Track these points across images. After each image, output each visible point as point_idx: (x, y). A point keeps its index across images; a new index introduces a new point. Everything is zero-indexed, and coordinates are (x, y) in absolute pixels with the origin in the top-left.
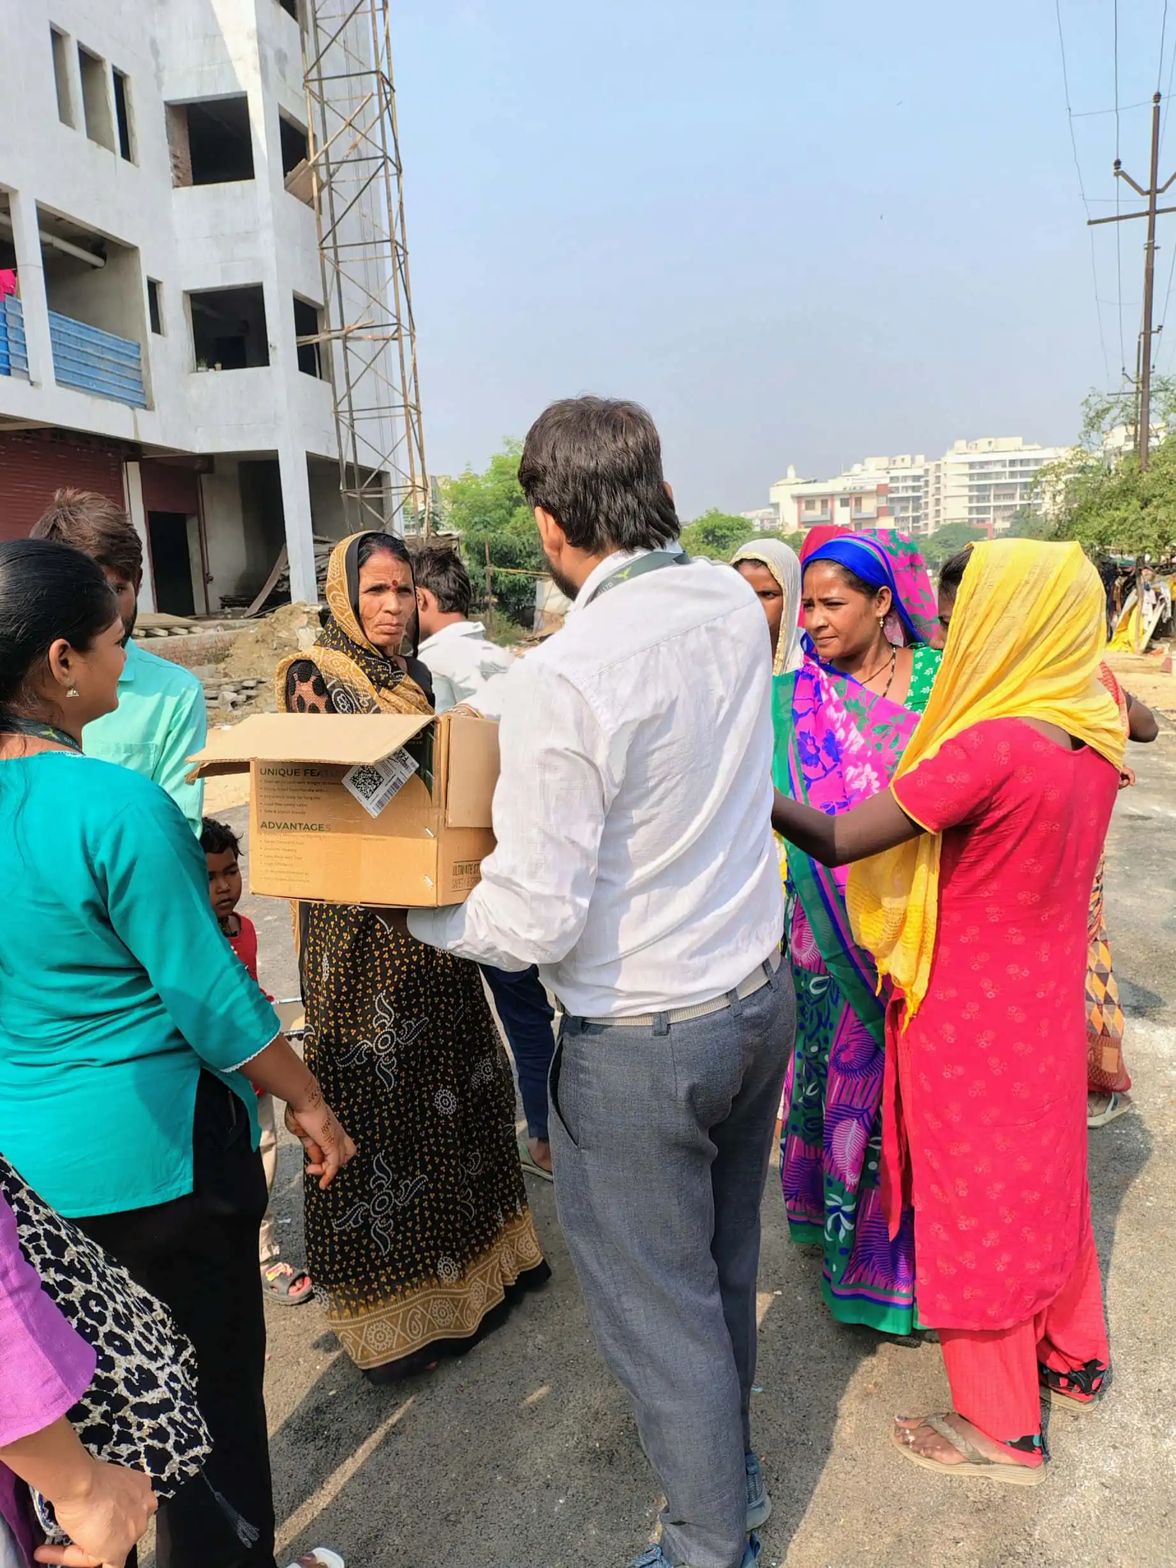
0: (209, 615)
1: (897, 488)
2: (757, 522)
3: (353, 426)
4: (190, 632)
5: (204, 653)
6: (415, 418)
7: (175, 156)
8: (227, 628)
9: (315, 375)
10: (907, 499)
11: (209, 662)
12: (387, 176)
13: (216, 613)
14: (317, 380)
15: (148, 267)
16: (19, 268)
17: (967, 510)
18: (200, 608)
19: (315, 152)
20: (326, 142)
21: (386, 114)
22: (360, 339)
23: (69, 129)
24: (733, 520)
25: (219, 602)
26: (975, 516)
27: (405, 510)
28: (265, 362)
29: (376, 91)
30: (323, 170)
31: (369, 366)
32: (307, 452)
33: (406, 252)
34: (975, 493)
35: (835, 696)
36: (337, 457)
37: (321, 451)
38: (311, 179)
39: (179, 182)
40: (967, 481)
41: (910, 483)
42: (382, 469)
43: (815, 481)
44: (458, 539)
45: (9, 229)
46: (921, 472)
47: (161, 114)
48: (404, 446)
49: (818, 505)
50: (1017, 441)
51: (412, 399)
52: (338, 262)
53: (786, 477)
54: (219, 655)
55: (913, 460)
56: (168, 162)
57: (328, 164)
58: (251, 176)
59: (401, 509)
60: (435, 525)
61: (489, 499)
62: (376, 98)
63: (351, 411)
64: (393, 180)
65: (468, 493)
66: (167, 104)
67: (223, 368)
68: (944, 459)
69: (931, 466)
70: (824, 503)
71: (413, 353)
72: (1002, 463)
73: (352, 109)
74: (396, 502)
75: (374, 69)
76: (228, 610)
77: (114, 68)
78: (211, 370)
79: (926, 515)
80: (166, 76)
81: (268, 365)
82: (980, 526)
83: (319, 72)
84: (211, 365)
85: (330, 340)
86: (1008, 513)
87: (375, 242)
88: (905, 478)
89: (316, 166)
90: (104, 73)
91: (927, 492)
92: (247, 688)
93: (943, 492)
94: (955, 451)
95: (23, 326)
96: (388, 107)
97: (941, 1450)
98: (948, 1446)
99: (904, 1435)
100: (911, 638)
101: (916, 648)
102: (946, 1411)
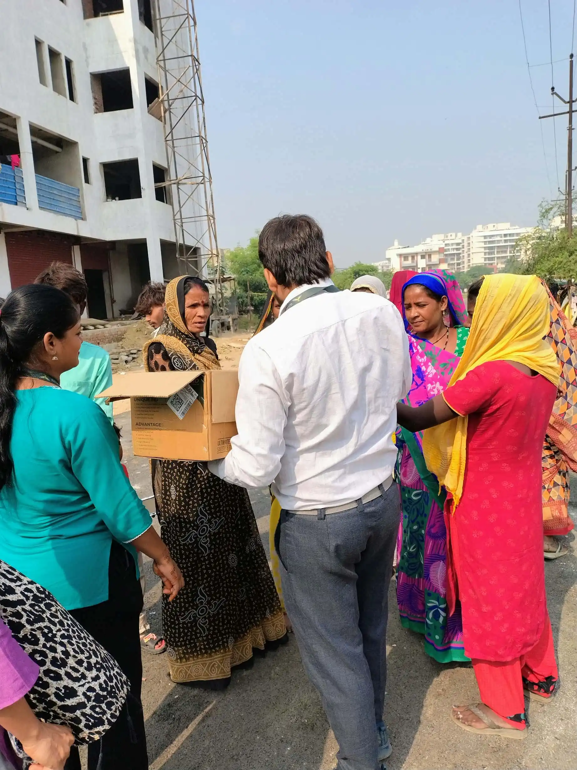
0: (114, 319)
1: (449, 249)
2: (380, 268)
3: (182, 226)
4: (105, 327)
5: (111, 337)
6: (212, 221)
7: (95, 98)
8: (123, 325)
9: (164, 202)
10: (454, 254)
11: (114, 341)
12: (197, 105)
13: (117, 318)
14: (165, 204)
15: (83, 151)
16: (21, 154)
17: (483, 259)
18: (109, 315)
19: (162, 95)
20: (167, 89)
21: (196, 75)
22: (185, 184)
23: (44, 87)
24: (368, 267)
25: (119, 312)
26: (487, 262)
27: (208, 266)
28: (140, 196)
29: (191, 65)
30: (166, 103)
31: (189, 197)
32: (161, 240)
33: (207, 142)
34: (488, 251)
35: (420, 350)
36: (175, 241)
37: (167, 239)
38: (160, 108)
39: (97, 111)
40: (483, 245)
41: (455, 247)
42: (196, 246)
43: (408, 247)
44: (234, 279)
45: (16, 135)
46: (460, 241)
47: (88, 79)
48: (207, 235)
49: (410, 258)
50: (507, 225)
51: (210, 212)
52: (174, 147)
53: (393, 245)
54: (119, 338)
55: (456, 236)
56: (92, 101)
57: (168, 100)
58: (132, 107)
59: (206, 265)
60: (223, 273)
61: (249, 260)
62: (191, 68)
63: (181, 218)
64: (200, 107)
65: (238, 257)
66: (91, 74)
67: (119, 200)
68: (471, 235)
69: (465, 238)
70: (413, 257)
71: (211, 190)
72: (500, 235)
73: (180, 73)
74: (203, 262)
75: (190, 54)
76: (123, 316)
77: (66, 57)
78: (114, 201)
79: (463, 262)
80: (90, 60)
81: (141, 197)
82: (490, 267)
83: (164, 57)
84: (113, 198)
85: (171, 184)
86: (504, 260)
87: (192, 137)
88: (452, 244)
89: (163, 101)
90: (61, 60)
91: (463, 251)
92: (132, 354)
93: (472, 251)
94: (477, 230)
95: (23, 181)
96: (197, 72)
97: (475, 722)
98: (479, 720)
99: (457, 714)
100: (455, 323)
101: (458, 328)
102: (478, 702)
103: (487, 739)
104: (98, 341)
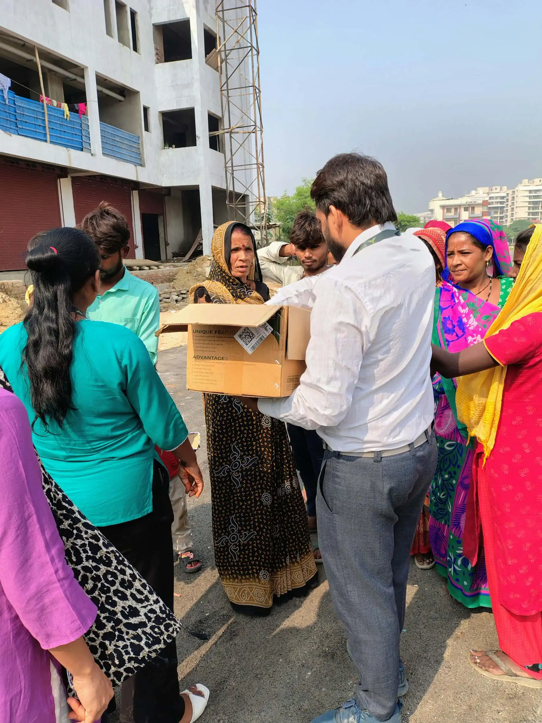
0: (167, 261)
1: (493, 202)
2: (422, 219)
3: (233, 174)
4: (158, 268)
5: (164, 277)
6: (261, 169)
7: (156, 49)
8: (174, 266)
9: (217, 150)
10: (497, 208)
11: (167, 282)
12: (252, 55)
13: (170, 260)
14: (218, 152)
15: (144, 101)
16: (88, 103)
17: (527, 214)
18: (163, 257)
19: (220, 45)
20: (225, 40)
21: (253, 26)
22: (237, 133)
23: (110, 38)
24: (410, 217)
25: (172, 255)
26: (531, 216)
27: (255, 213)
28: (194, 144)
29: (248, 15)
30: (223, 54)
31: (241, 145)
32: (212, 186)
33: (260, 91)
34: (531, 205)
35: (462, 301)
36: (226, 188)
37: (219, 186)
38: (217, 58)
39: (158, 61)
40: (527, 199)
41: (499, 200)
42: (245, 193)
43: (452, 199)
44: (279, 226)
45: (84, 84)
46: (505, 195)
47: (151, 29)
48: (256, 182)
49: (453, 210)
51: (260, 160)
52: (229, 97)
53: (437, 196)
54: (170, 279)
55: (501, 189)
56: (154, 52)
57: (225, 50)
58: (191, 58)
59: (253, 212)
60: (269, 220)
61: (294, 208)
62: (248, 19)
63: (232, 166)
64: (255, 57)
65: (284, 205)
66: (153, 24)
67: (176, 147)
68: (517, 188)
69: (510, 192)
70: (456, 209)
71: (262, 139)
73: (237, 24)
74: (251, 209)
75: (248, 5)
76: (175, 258)
77: (131, 9)
78: (171, 148)
79: (507, 216)
80: (153, 11)
81: (196, 145)
82: (534, 221)
83: (223, 7)
84: (170, 146)
85: (224, 133)
87: (246, 87)
88: (497, 198)
89: (220, 52)
90: (126, 11)
91: (507, 205)
92: (182, 294)
93: (516, 205)
94: (522, 184)
95: (88, 128)
96: (253, 23)
97: (493, 668)
98: (496, 666)
99: (475, 659)
100: (498, 273)
101: (501, 278)
102: (496, 649)
103: (504, 686)
104: (152, 281)
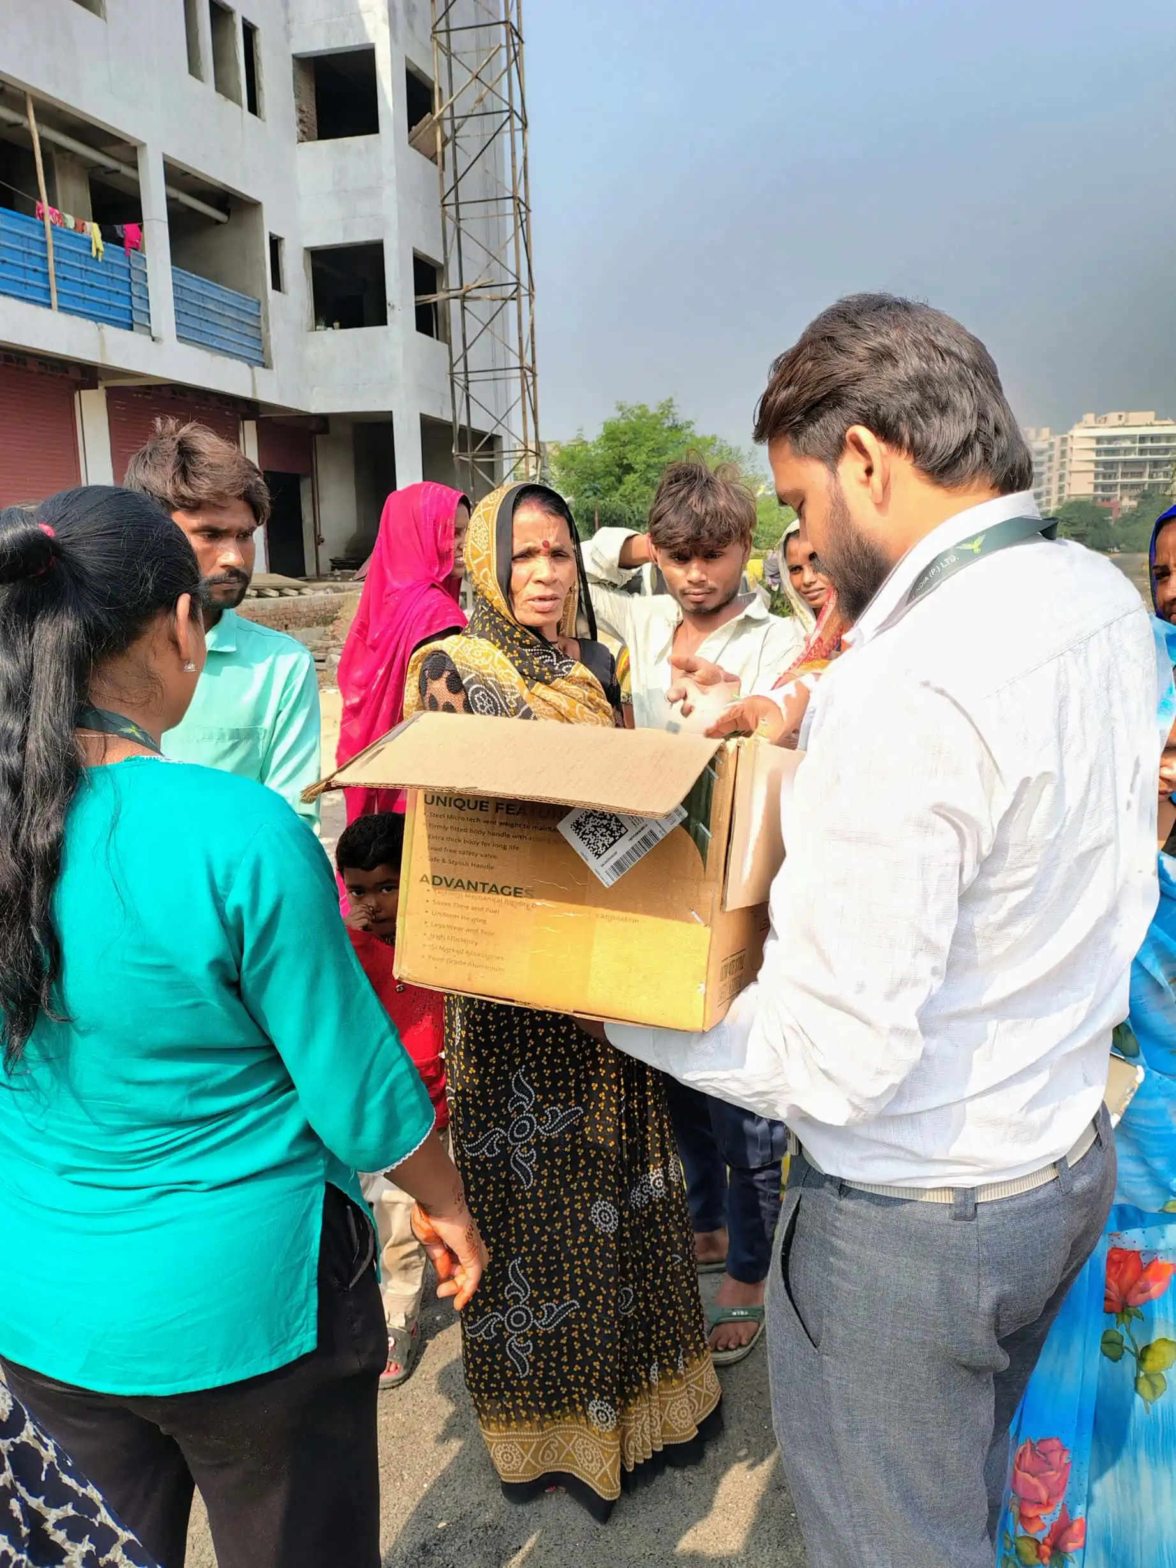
0: (319, 577)
3: (467, 388)
4: (300, 594)
5: (312, 615)
6: (530, 380)
7: (301, 111)
8: (337, 590)
9: (432, 336)
11: (318, 624)
12: (512, 130)
13: (326, 575)
14: (434, 340)
15: (271, 223)
16: (145, 223)
17: (1092, 486)
18: (310, 569)
19: (441, 106)
20: (451, 95)
21: (514, 66)
22: (478, 298)
23: (198, 82)
25: (329, 564)
26: (1100, 493)
27: (515, 474)
28: (383, 321)
29: (504, 43)
30: (447, 125)
31: (486, 327)
32: (421, 415)
33: (528, 210)
34: (1101, 469)
36: (451, 420)
37: (435, 414)
38: (435, 134)
39: (305, 137)
40: (1093, 456)
42: (494, 432)
45: (137, 183)
46: (1045, 446)
47: (288, 67)
48: (518, 407)
50: (1150, 416)
51: (528, 361)
52: (459, 220)
54: (327, 618)
55: (1038, 434)
56: (294, 116)
57: (453, 118)
58: (376, 131)
59: (512, 474)
61: (599, 466)
62: (504, 51)
63: (466, 372)
64: (518, 135)
65: (577, 460)
66: (294, 56)
67: (341, 327)
68: (1071, 433)
69: (1056, 440)
71: (532, 314)
72: (1132, 438)
73: (479, 60)
74: (507, 467)
75: (503, 19)
76: (337, 572)
77: (244, 20)
78: (330, 329)
79: (1048, 493)
80: (294, 27)
81: (386, 324)
82: (1106, 505)
83: (447, 24)
84: (329, 324)
85: (448, 299)
86: (1136, 492)
87: (497, 199)
89: (440, 120)
90: (234, 25)
91: (1051, 467)
93: (1069, 467)
94: (1083, 424)
95: (146, 281)
96: (515, 59)
104: (286, 622)
